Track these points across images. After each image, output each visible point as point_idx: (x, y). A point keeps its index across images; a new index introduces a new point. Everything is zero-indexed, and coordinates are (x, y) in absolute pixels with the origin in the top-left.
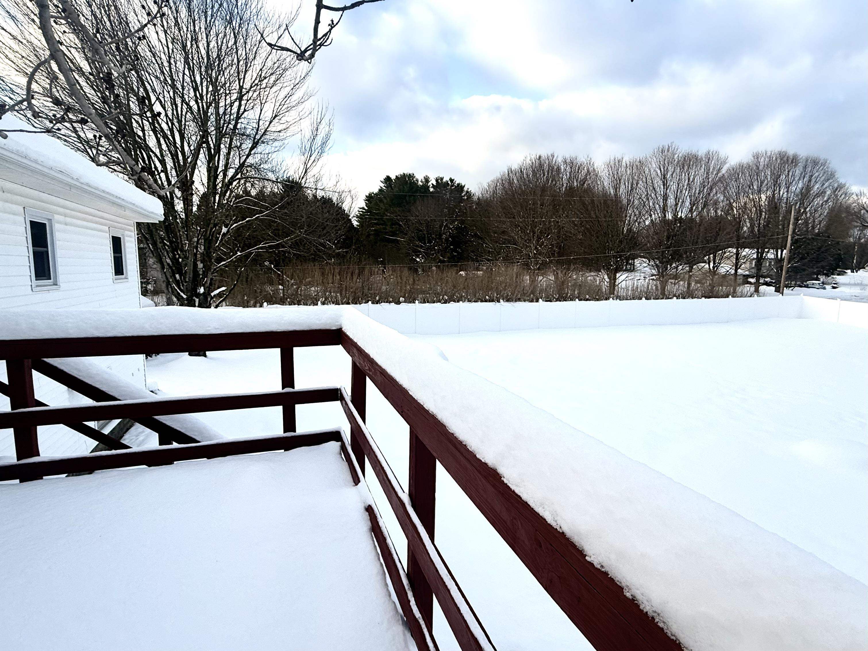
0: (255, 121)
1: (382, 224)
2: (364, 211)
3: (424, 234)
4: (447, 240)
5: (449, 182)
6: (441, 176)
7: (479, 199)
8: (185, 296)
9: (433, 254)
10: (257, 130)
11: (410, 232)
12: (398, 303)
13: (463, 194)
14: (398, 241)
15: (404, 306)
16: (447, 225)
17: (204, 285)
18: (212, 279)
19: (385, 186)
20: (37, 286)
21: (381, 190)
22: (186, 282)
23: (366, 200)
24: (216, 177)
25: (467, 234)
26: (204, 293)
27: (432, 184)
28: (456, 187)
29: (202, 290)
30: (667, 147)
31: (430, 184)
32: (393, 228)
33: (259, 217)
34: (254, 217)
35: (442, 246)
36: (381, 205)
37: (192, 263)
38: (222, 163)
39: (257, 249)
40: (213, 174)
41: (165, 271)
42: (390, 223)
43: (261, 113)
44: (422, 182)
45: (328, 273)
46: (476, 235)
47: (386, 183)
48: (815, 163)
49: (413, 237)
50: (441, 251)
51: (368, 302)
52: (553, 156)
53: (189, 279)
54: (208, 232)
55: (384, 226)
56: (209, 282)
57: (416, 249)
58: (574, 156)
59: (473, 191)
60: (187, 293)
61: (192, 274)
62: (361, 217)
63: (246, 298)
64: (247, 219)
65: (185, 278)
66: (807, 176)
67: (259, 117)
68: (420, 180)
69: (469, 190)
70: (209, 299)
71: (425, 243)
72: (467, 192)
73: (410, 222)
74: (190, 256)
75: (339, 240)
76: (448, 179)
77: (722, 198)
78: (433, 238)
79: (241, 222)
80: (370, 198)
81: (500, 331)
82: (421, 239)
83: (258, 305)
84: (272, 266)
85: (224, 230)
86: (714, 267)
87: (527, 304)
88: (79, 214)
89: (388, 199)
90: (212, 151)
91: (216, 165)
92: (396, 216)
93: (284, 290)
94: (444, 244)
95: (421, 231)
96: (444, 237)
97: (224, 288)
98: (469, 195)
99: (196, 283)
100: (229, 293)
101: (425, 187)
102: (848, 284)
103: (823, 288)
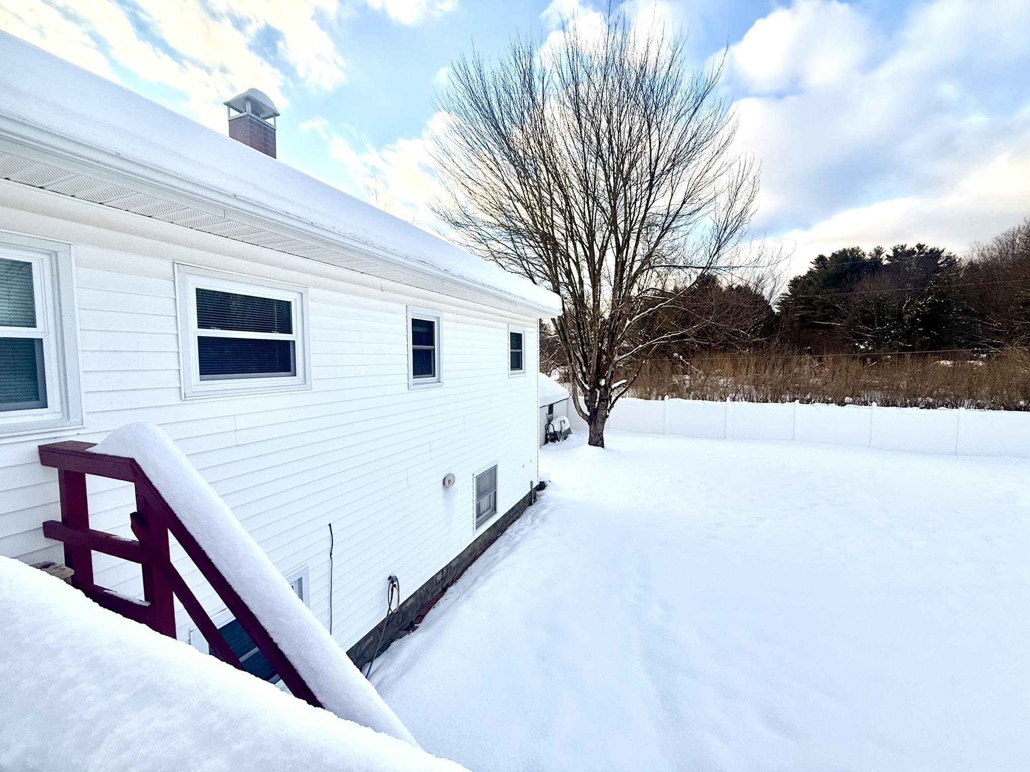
0: (665, 207)
1: (810, 309)
2: (788, 297)
3: (873, 316)
4: (912, 321)
5: (916, 249)
6: (902, 243)
7: (971, 263)
8: (588, 388)
9: (888, 340)
10: (667, 217)
11: (851, 315)
12: (842, 404)
13: (939, 262)
14: (832, 326)
16: (912, 302)
17: (605, 377)
18: (612, 372)
19: (816, 267)
20: (414, 384)
21: (810, 273)
22: (590, 374)
23: (790, 285)
24: (623, 270)
25: (951, 310)
26: (605, 385)
27: (887, 256)
28: (927, 254)
29: (603, 383)
31: (884, 256)
32: (825, 312)
33: (661, 306)
34: (657, 307)
35: (904, 329)
36: (811, 288)
38: (630, 255)
39: (659, 340)
40: (620, 268)
42: (821, 307)
43: (671, 198)
44: (870, 255)
45: (741, 364)
46: (966, 312)
47: (818, 263)
49: (855, 321)
50: (902, 335)
51: (794, 401)
53: (593, 371)
54: (612, 326)
55: (813, 311)
56: (610, 374)
57: (858, 335)
59: (959, 256)
60: (591, 385)
61: (595, 366)
62: (783, 304)
63: (648, 390)
64: (649, 310)
65: (589, 371)
67: (670, 203)
68: (867, 254)
69: (952, 255)
70: (609, 391)
71: (873, 327)
72: (948, 257)
73: (852, 303)
75: (757, 329)
76: (914, 247)
78: (887, 319)
79: (642, 314)
80: (795, 283)
82: (868, 322)
83: (660, 397)
84: (681, 357)
85: (628, 322)
88: (476, 313)
89: (820, 281)
90: (621, 245)
91: (624, 259)
92: (831, 298)
93: (690, 380)
94: (907, 326)
95: (868, 312)
96: (907, 317)
97: (624, 381)
98: (951, 262)
99: (599, 374)
100: (629, 386)
101: (875, 261)
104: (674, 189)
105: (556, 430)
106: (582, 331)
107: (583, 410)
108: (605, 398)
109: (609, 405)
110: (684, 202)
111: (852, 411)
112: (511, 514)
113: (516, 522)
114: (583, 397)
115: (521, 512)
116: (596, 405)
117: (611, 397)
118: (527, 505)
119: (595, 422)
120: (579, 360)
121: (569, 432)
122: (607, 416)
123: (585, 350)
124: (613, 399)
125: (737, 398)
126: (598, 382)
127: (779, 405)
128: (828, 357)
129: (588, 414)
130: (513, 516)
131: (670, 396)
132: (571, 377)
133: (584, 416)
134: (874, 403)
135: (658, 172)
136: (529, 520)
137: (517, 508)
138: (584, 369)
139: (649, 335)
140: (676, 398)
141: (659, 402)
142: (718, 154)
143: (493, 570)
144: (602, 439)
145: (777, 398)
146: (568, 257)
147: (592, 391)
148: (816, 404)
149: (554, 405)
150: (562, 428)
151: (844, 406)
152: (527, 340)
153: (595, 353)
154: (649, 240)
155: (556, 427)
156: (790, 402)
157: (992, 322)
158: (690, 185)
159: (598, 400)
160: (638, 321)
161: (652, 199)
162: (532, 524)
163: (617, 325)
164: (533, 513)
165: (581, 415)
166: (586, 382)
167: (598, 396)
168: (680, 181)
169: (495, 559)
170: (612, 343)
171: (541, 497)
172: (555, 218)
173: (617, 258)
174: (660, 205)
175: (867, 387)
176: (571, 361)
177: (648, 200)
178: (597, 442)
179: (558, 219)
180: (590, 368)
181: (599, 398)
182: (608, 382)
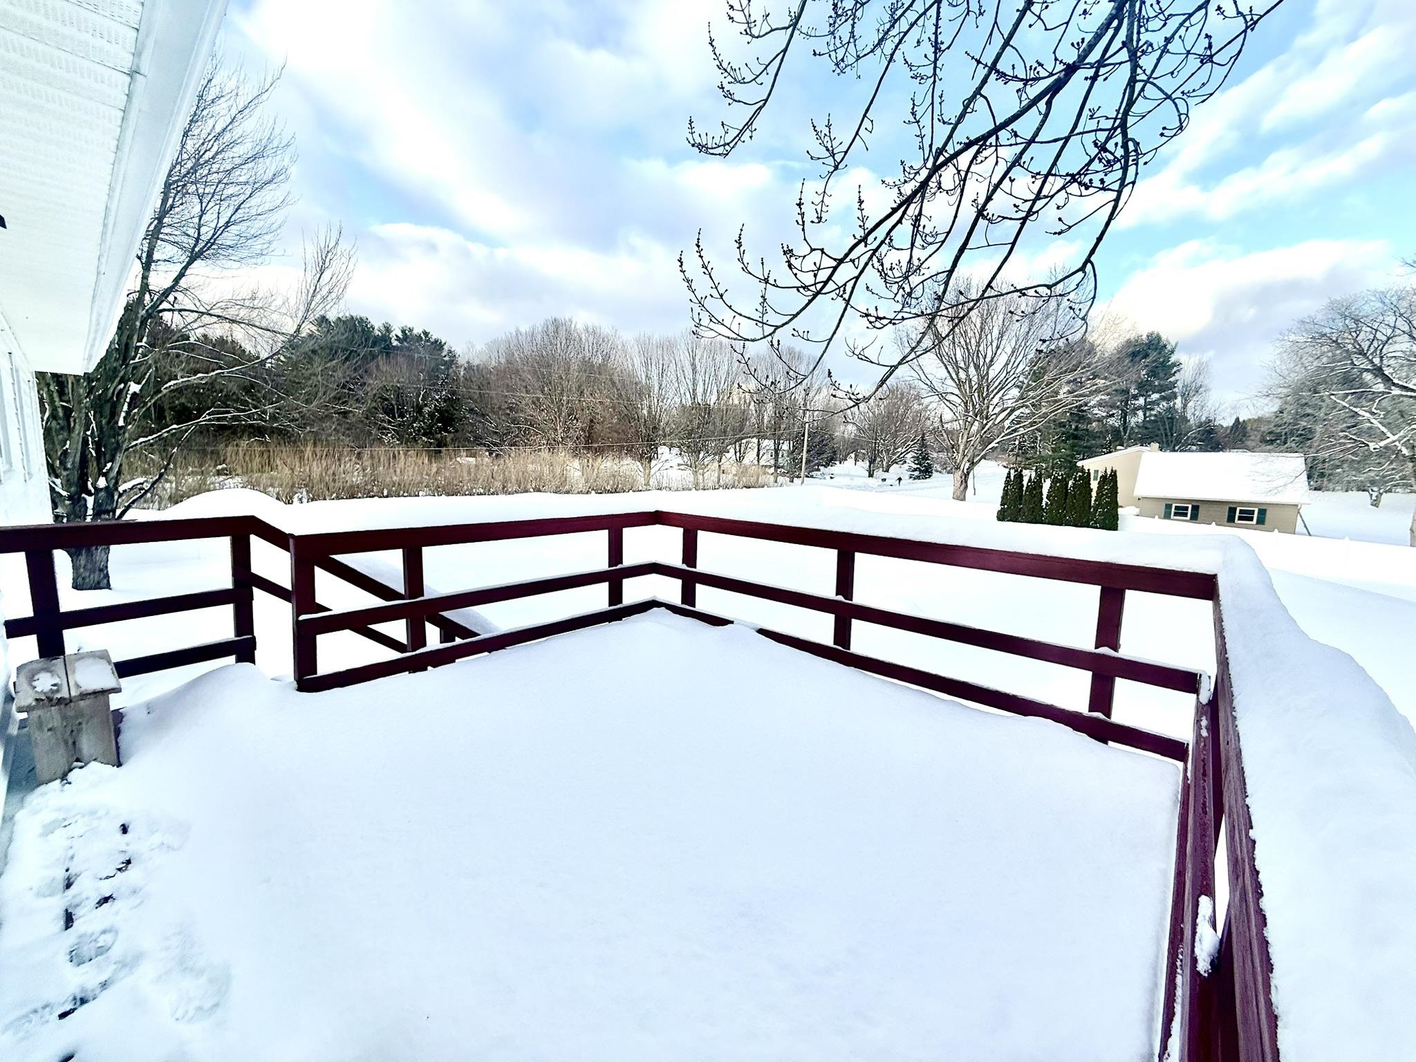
3: (392, 405)
4: (431, 415)
5: (422, 335)
6: (408, 325)
7: (468, 362)
9: (409, 434)
11: (370, 401)
13: (443, 354)
14: (349, 411)
16: (429, 394)
17: (104, 475)
19: (317, 330)
21: (311, 335)
25: (461, 408)
26: (107, 488)
27: (397, 336)
28: (432, 343)
29: (101, 483)
31: (393, 335)
32: (338, 393)
35: (424, 423)
42: (334, 386)
44: (379, 330)
46: (471, 411)
47: (320, 326)
49: (374, 408)
50: (422, 431)
52: (571, 319)
54: (110, 391)
57: (379, 425)
58: (597, 326)
59: (459, 352)
68: (377, 328)
69: (452, 350)
70: (116, 497)
71: (394, 417)
72: (450, 351)
73: (368, 386)
76: (420, 332)
78: (407, 411)
82: (389, 411)
86: (740, 457)
94: (428, 420)
95: (387, 400)
96: (426, 410)
97: (141, 480)
98: (452, 355)
100: (151, 487)
101: (385, 339)
102: (840, 475)
103: (825, 478)
108: (109, 508)
116: (86, 520)
119: (88, 550)
144: (107, 576)
147: (76, 499)
159: (89, 512)
166: (58, 484)
167: (91, 506)
180: (66, 458)
181: (93, 509)
182: (113, 481)
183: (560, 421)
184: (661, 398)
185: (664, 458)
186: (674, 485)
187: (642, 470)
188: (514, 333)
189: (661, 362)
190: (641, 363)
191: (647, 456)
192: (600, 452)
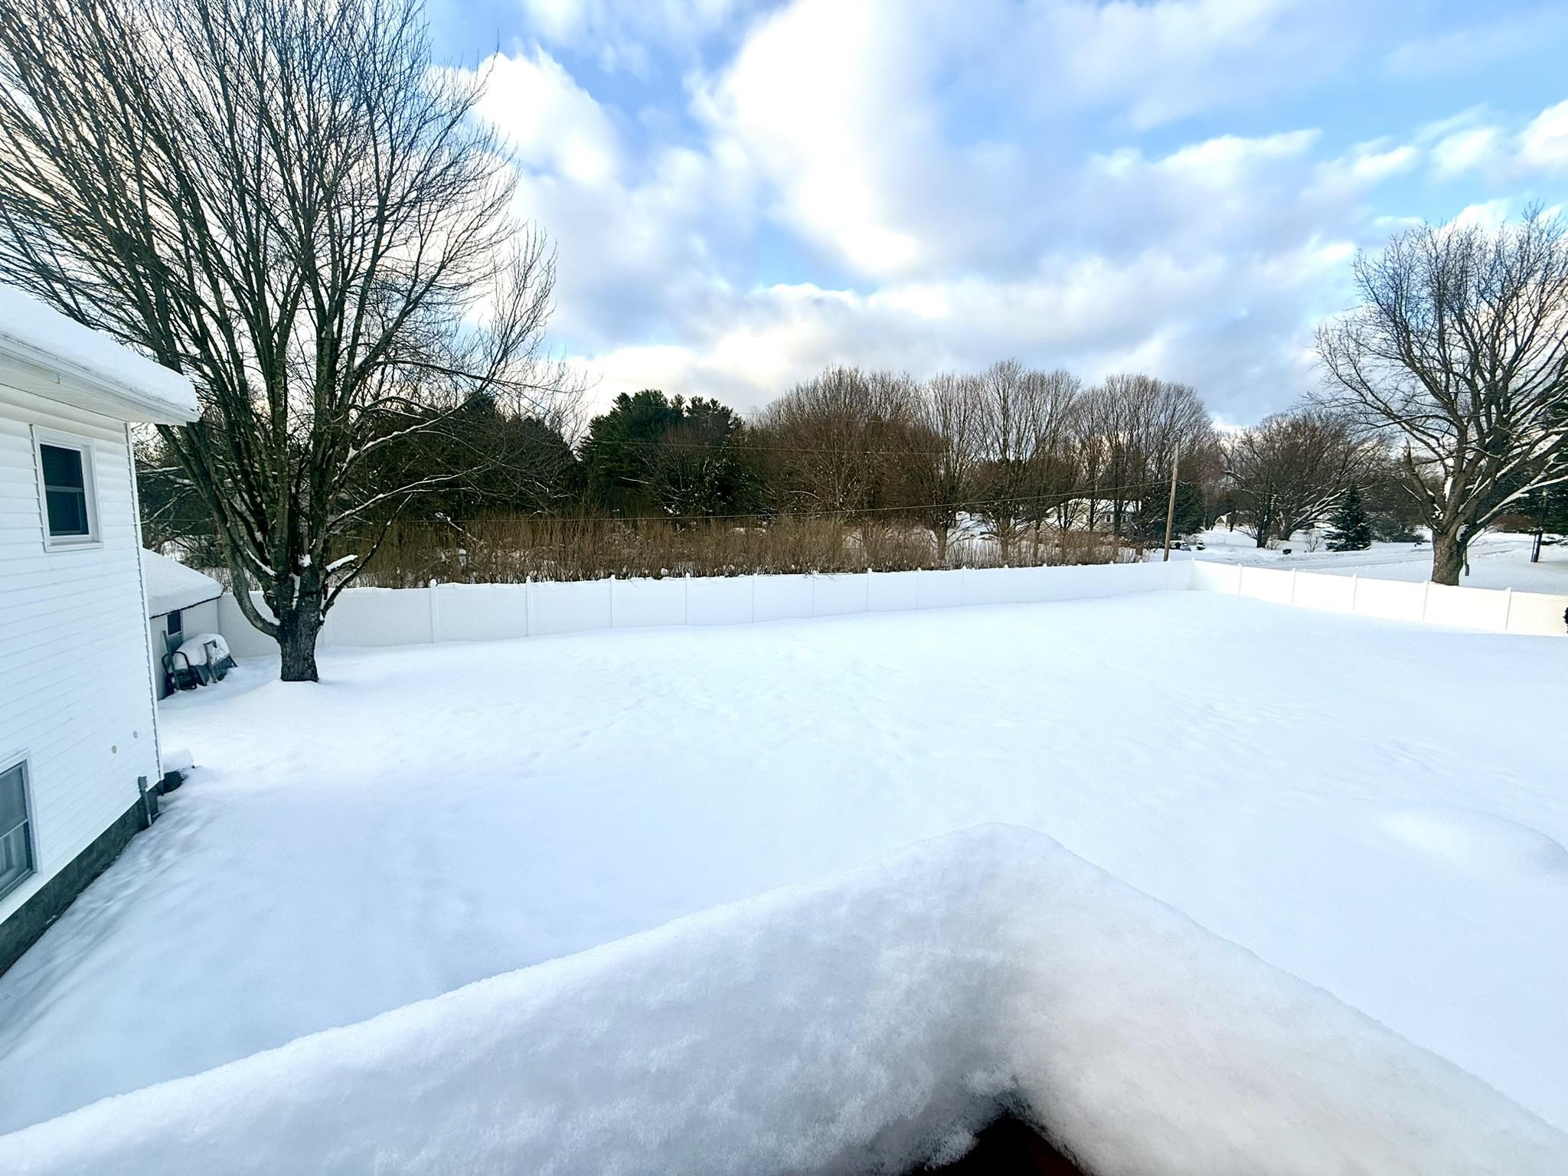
0: (410, 264)
1: (616, 461)
2: (590, 442)
3: (678, 475)
4: (711, 483)
5: (710, 405)
6: (699, 396)
7: (752, 428)
8: (272, 573)
9: (692, 504)
10: (415, 281)
11: (657, 472)
12: (658, 577)
13: (729, 422)
14: (640, 484)
15: (667, 581)
16: (710, 463)
17: (310, 552)
18: (326, 541)
19: (619, 407)
21: (614, 413)
22: (274, 546)
23: (592, 427)
24: (335, 357)
25: (740, 475)
26: (311, 566)
27: (687, 407)
28: (719, 411)
29: (306, 561)
30: (1007, 363)
31: (684, 406)
32: (632, 466)
33: (417, 429)
34: (408, 430)
35: (705, 492)
36: (616, 434)
37: (287, 513)
38: (348, 331)
39: (414, 488)
40: (327, 351)
41: (228, 525)
42: (628, 460)
43: (420, 253)
44: (672, 403)
45: (543, 530)
46: (752, 477)
47: (621, 403)
48: (1180, 392)
49: (662, 479)
50: (704, 499)
51: (609, 576)
52: (857, 371)
53: (280, 541)
54: (319, 456)
55: (619, 464)
56: (320, 546)
57: (665, 496)
58: (886, 371)
59: (744, 418)
60: (277, 566)
61: (286, 531)
62: (586, 451)
63: (398, 572)
64: (395, 433)
65: (271, 540)
66: (1171, 407)
67: (418, 259)
68: (669, 401)
69: (738, 417)
70: (322, 577)
71: (679, 488)
72: (736, 419)
73: (658, 458)
74: (281, 499)
76: (709, 401)
77: (1073, 433)
78: (690, 481)
79: (381, 439)
80: (597, 424)
81: (813, 617)
82: (674, 482)
83: (421, 583)
84: (449, 519)
85: (352, 453)
86: (1065, 523)
87: (851, 576)
89: (625, 426)
90: (327, 307)
91: (336, 336)
92: (637, 450)
93: (467, 556)
94: (708, 490)
95: (673, 470)
96: (707, 479)
97: (352, 557)
98: (738, 423)
99: (295, 547)
100: (364, 565)
101: (677, 411)
102: (1210, 544)
103: (1189, 550)
104: (424, 238)
105: (194, 662)
106: (246, 461)
107: (264, 616)
108: (313, 589)
109: (324, 602)
110: (443, 266)
111: (669, 585)
112: (85, 863)
113: (107, 876)
114: (261, 592)
115: (113, 851)
116: (294, 604)
117: (325, 587)
118: (135, 829)
119: (294, 636)
120: (244, 519)
121: (228, 663)
122: (321, 623)
123: (259, 499)
124: (331, 590)
125: (540, 577)
126: (296, 560)
127: (593, 582)
128: (642, 522)
129: (277, 622)
130: (90, 865)
131: (439, 580)
132: (227, 553)
133: (266, 628)
134: (688, 574)
135: (394, 198)
136: (143, 860)
137: (101, 846)
138: (259, 536)
139: (390, 479)
140: (448, 582)
141: (420, 591)
142: (493, 209)
143: (40, 1007)
144: (313, 666)
145: (589, 574)
146: (197, 302)
147: (283, 580)
148: (633, 579)
149: (184, 614)
150: (209, 657)
151: (660, 579)
152: (98, 467)
153: (284, 506)
154: (382, 313)
155: (193, 655)
156: (604, 578)
157: (768, 489)
158: (452, 241)
159: (297, 594)
160: (371, 454)
161: (385, 241)
162: (154, 866)
163: (331, 456)
164: (153, 842)
165: (260, 625)
166: (266, 562)
167: (297, 587)
168: (434, 228)
169: (47, 977)
170: (321, 486)
171: (171, 806)
172: (152, 210)
173: (319, 331)
174: (399, 257)
175: (680, 557)
176: (225, 520)
177: (378, 242)
178: (303, 673)
179: (161, 214)
180: (274, 533)
181: (299, 591)
182: (318, 559)
183: (839, 484)
184: (961, 452)
185: (964, 526)
186: (977, 558)
187: (936, 540)
188: (795, 391)
189: (963, 408)
190: (938, 410)
191: (943, 523)
192: (884, 519)
